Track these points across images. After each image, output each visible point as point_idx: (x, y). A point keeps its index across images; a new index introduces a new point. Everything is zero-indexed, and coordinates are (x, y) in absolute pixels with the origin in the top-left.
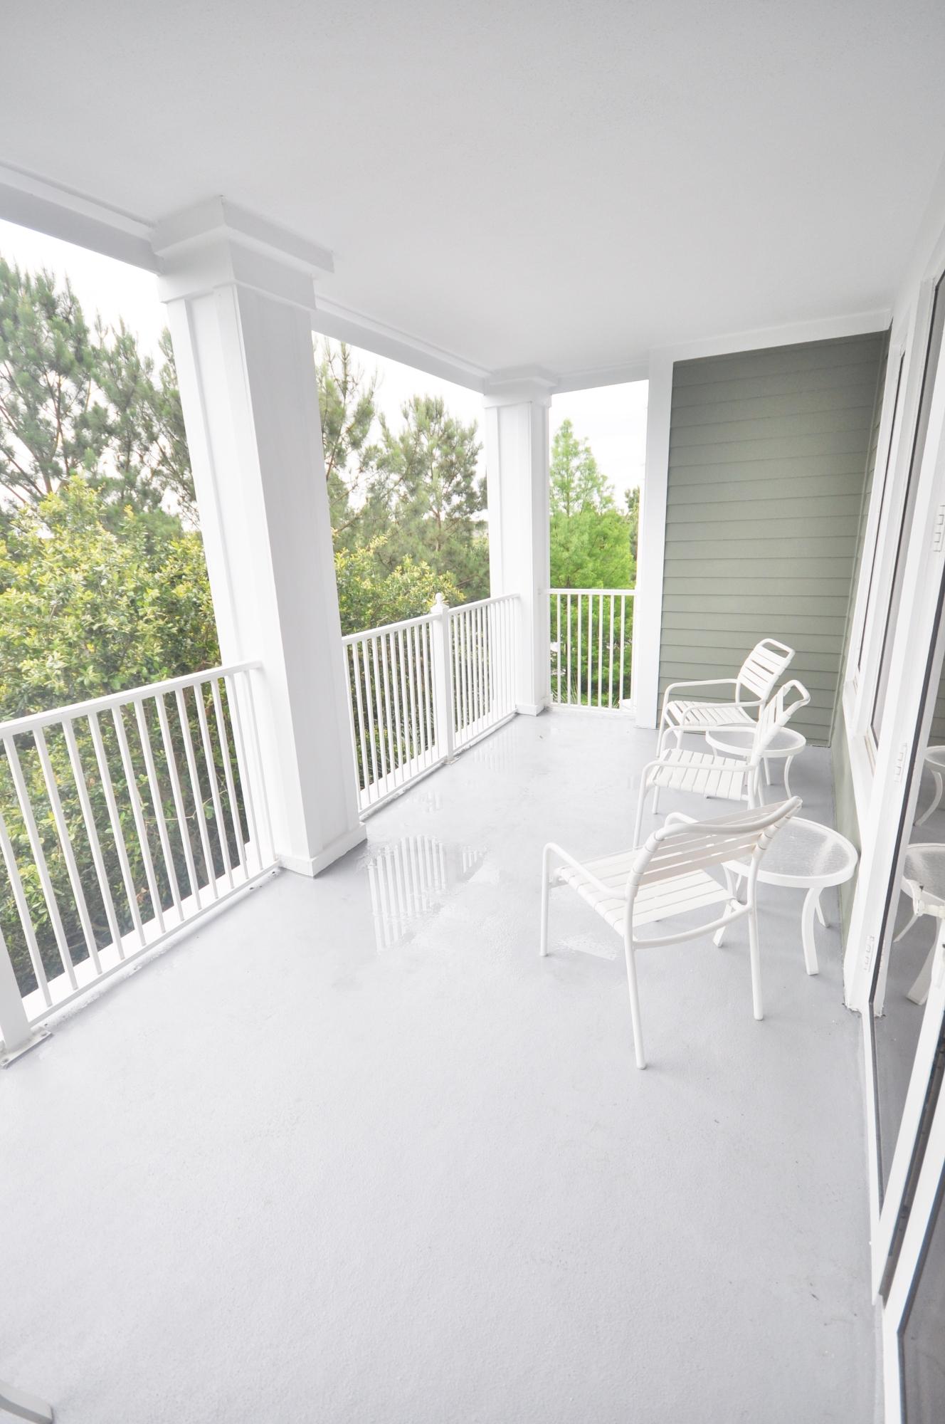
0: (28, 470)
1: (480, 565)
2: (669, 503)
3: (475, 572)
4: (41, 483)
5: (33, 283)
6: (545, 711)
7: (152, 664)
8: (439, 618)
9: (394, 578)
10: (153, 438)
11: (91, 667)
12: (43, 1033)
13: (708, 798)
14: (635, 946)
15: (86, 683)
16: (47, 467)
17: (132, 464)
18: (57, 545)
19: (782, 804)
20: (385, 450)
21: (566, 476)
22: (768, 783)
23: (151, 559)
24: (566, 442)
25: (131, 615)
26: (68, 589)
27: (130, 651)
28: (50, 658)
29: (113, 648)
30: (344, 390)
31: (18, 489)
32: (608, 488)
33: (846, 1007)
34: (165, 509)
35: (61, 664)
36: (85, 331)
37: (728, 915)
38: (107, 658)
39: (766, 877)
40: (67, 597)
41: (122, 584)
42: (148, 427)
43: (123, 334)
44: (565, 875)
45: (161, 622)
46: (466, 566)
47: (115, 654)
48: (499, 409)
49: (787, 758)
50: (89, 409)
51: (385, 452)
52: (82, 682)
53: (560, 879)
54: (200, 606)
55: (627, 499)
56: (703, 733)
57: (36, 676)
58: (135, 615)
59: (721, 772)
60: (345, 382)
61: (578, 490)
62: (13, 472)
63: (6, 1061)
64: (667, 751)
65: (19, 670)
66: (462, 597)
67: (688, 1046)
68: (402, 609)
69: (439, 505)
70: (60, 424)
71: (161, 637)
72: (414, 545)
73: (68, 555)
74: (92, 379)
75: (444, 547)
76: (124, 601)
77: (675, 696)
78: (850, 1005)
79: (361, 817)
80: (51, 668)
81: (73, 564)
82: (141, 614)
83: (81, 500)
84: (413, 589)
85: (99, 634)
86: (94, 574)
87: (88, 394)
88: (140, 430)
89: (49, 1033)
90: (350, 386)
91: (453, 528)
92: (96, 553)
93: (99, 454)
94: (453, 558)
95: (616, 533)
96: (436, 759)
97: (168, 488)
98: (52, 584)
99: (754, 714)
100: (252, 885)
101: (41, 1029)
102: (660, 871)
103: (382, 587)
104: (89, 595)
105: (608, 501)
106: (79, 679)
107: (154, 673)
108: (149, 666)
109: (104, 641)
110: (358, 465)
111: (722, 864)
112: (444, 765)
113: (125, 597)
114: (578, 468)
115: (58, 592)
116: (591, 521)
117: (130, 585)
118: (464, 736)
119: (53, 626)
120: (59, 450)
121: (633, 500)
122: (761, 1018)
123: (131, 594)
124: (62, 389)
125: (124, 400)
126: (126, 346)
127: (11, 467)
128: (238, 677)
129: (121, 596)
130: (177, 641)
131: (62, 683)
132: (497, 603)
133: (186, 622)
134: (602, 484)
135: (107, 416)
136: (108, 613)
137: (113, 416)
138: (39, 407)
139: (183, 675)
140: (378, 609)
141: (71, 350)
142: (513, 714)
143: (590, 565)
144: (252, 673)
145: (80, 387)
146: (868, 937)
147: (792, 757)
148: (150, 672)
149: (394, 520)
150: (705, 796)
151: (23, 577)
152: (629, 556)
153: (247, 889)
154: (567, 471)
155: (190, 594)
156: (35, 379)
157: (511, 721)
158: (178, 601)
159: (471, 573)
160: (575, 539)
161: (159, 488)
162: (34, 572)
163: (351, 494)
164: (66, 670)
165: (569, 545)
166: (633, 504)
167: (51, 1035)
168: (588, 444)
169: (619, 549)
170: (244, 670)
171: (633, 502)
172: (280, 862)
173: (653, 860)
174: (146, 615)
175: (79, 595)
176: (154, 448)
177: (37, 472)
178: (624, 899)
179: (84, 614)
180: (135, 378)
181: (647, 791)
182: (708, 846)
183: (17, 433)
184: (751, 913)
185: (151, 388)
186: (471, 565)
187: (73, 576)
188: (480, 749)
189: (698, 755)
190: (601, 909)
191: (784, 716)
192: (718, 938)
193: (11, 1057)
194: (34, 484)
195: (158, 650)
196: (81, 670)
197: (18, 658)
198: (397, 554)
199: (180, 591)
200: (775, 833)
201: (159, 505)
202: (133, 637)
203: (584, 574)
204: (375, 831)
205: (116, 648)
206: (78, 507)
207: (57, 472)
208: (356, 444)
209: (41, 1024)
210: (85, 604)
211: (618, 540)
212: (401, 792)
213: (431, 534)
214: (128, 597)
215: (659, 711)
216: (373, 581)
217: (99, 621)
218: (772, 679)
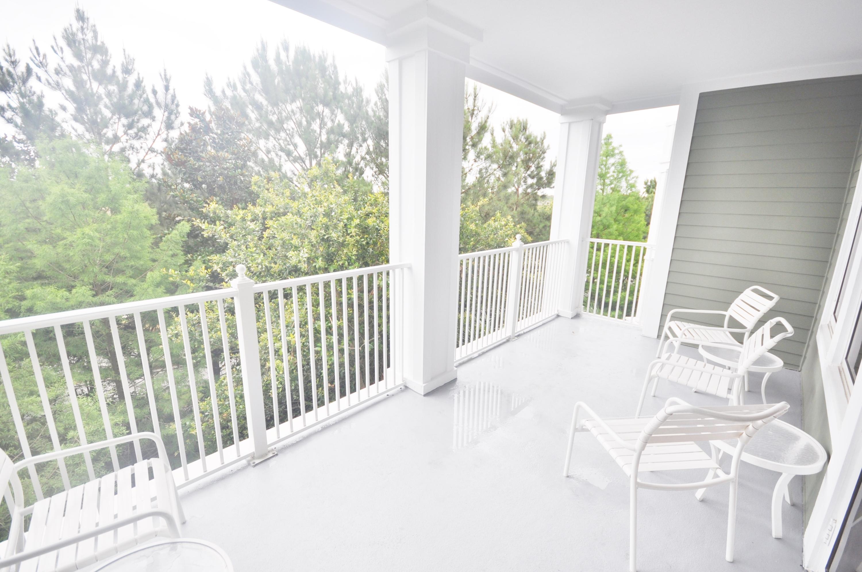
0: (303, 156)
1: (541, 222)
2: (685, 187)
3: (537, 225)
4: (307, 162)
5: (317, 59)
6: (577, 316)
7: (351, 260)
8: (517, 250)
9: (489, 224)
10: (365, 140)
11: (321, 258)
12: (273, 452)
13: (695, 392)
14: (638, 485)
15: (317, 267)
16: (311, 154)
17: (352, 153)
18: (314, 193)
19: (773, 406)
20: (490, 149)
21: (604, 169)
22: (746, 389)
23: (355, 205)
24: (607, 148)
25: (344, 232)
26: (316, 215)
27: (340, 252)
28: (302, 251)
29: (332, 249)
30: (472, 114)
31: (297, 165)
32: (633, 178)
33: (803, 568)
34: (365, 178)
35: (307, 255)
36: (339, 84)
37: (709, 480)
38: (328, 255)
39: (748, 458)
40: (315, 219)
41: (341, 216)
42: (363, 134)
43: (357, 85)
44: (588, 425)
45: (358, 238)
46: (531, 221)
47: (332, 253)
48: (570, 124)
49: (765, 373)
50: (336, 124)
51: (491, 150)
52: (315, 266)
53: (584, 427)
54: (379, 230)
55: (645, 186)
56: (696, 346)
57: (295, 260)
58: (346, 233)
59: (712, 375)
60: (473, 110)
61: (612, 178)
62: (295, 156)
63: (254, 463)
64: (668, 354)
65: (286, 256)
66: (530, 239)
67: (671, 567)
68: (492, 243)
69: (519, 184)
70: (321, 132)
71: (357, 246)
72: (502, 207)
73: (318, 198)
74: (339, 110)
75: (519, 209)
76: (341, 224)
77: (674, 318)
78: (807, 567)
79: (455, 364)
80: (302, 257)
81: (319, 203)
82: (349, 232)
83: (328, 170)
84: (500, 231)
85: (326, 241)
86: (329, 209)
87: (336, 117)
88: (359, 135)
89: (276, 453)
90: (475, 112)
91: (526, 198)
92: (332, 198)
93: (337, 148)
94: (524, 216)
95: (636, 207)
96: (503, 337)
97: (368, 167)
98: (308, 213)
99: (739, 338)
100: (388, 393)
101: (272, 450)
102: (667, 436)
103: (482, 229)
104: (325, 220)
105: (632, 186)
106: (314, 265)
107: (351, 265)
108: (349, 261)
109: (328, 245)
110: (474, 157)
111: (710, 441)
112: (508, 341)
113: (342, 223)
114: (613, 164)
115: (311, 217)
116: (619, 198)
117: (346, 216)
118: (523, 325)
119: (305, 235)
120: (318, 145)
121: (650, 186)
122: (732, 561)
123: (345, 221)
124: (324, 114)
125: (352, 120)
126: (358, 91)
127: (295, 154)
128: (397, 271)
129: (340, 221)
130: (364, 249)
131: (306, 265)
132: (554, 244)
133: (371, 239)
134: (630, 175)
135: (343, 128)
136: (333, 231)
137: (346, 128)
138: (312, 123)
139: (366, 267)
140: (477, 242)
141: (331, 93)
142: (555, 316)
143: (615, 227)
144: (406, 270)
145: (332, 112)
146: (832, 520)
147: (771, 373)
148: (349, 265)
149: (490, 191)
150: (694, 390)
151: (295, 208)
152: (644, 222)
153: (385, 395)
154: (605, 165)
155: (375, 224)
156: (312, 108)
157: (553, 320)
158: (368, 227)
159: (535, 226)
160: (606, 209)
161: (364, 166)
162: (300, 206)
163: (468, 174)
164: (308, 259)
165: (601, 213)
166: (649, 189)
167: (277, 455)
168: (621, 149)
169: (636, 217)
170: (401, 267)
171: (651, 187)
172: (406, 383)
173: (661, 427)
174: (351, 233)
175: (320, 219)
176: (365, 145)
177: (306, 156)
178: (634, 450)
179: (321, 229)
180: (360, 107)
181: (650, 379)
182: (699, 426)
183: (300, 136)
184: (733, 482)
185: (367, 114)
186: (535, 221)
187: (319, 209)
188: (532, 334)
189: (692, 361)
190: (613, 454)
191: (771, 343)
192: (699, 494)
193: (257, 461)
194: (304, 162)
195: (355, 253)
196: (316, 260)
197: (287, 250)
198: (491, 211)
199: (371, 222)
200: (761, 426)
201: (362, 176)
202: (343, 245)
203: (609, 232)
204: (462, 373)
205: (333, 249)
206: (326, 173)
207: (316, 157)
208: (474, 145)
209: (273, 447)
210: (322, 224)
211: (636, 212)
212: (476, 355)
213: (513, 200)
214: (344, 222)
215: (661, 327)
216: (476, 225)
217: (328, 234)
218: (758, 315)
